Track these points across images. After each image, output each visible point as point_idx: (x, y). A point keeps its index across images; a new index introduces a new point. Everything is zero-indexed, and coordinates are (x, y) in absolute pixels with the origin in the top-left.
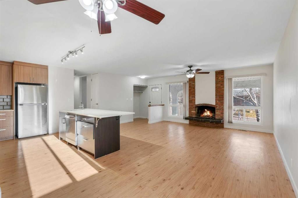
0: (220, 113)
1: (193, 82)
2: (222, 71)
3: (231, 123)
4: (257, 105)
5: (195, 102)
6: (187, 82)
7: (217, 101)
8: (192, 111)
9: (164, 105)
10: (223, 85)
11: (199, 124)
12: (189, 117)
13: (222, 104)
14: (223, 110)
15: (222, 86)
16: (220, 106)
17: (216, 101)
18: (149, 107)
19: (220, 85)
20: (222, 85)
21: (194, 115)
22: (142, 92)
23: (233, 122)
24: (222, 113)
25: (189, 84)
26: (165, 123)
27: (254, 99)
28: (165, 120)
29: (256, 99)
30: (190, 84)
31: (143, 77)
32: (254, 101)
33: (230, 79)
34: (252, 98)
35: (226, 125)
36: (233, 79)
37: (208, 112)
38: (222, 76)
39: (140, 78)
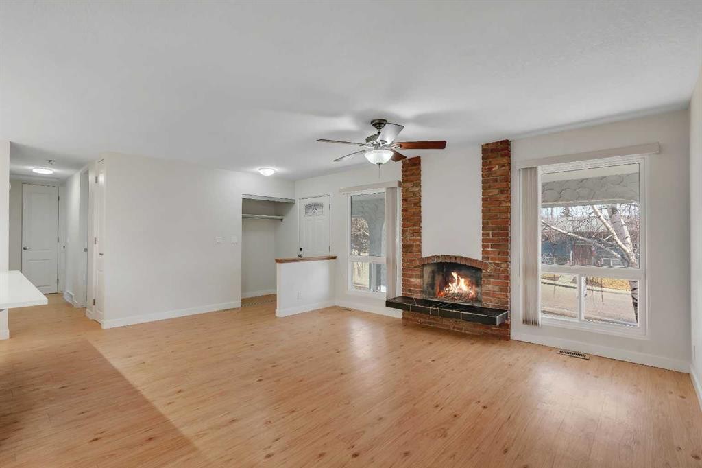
0: (496, 289)
1: (415, 185)
2: (502, 142)
3: (536, 323)
4: (633, 259)
5: (420, 251)
6: (396, 185)
7: (488, 247)
8: (413, 280)
9: (335, 258)
10: (506, 191)
11: (432, 321)
12: (403, 297)
13: (504, 255)
14: (507, 277)
15: (503, 197)
16: (498, 265)
17: (484, 247)
18: (278, 264)
19: (496, 192)
20: (502, 192)
21: (416, 292)
22: (282, 220)
23: (540, 321)
24: (505, 289)
25: (403, 191)
26: (337, 312)
27: (623, 240)
28: (338, 303)
29: (629, 240)
30: (405, 191)
31: (269, 171)
32: (623, 246)
33: (531, 171)
34: (616, 238)
35: (518, 332)
36: (539, 168)
37: (462, 280)
38: (504, 160)
39: (258, 174)
